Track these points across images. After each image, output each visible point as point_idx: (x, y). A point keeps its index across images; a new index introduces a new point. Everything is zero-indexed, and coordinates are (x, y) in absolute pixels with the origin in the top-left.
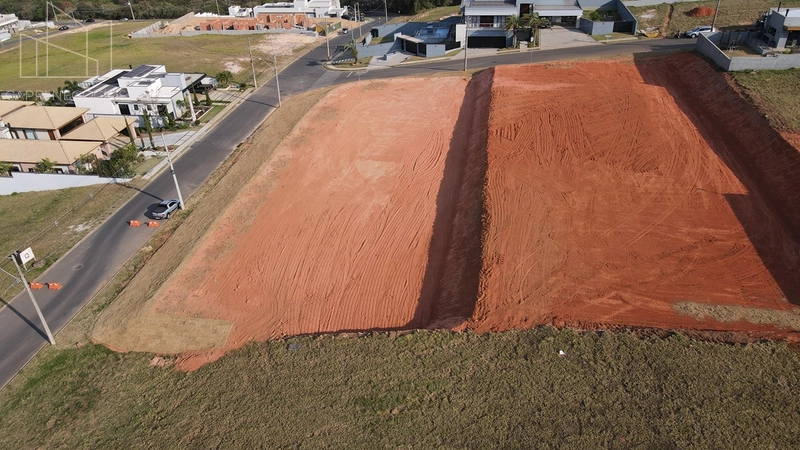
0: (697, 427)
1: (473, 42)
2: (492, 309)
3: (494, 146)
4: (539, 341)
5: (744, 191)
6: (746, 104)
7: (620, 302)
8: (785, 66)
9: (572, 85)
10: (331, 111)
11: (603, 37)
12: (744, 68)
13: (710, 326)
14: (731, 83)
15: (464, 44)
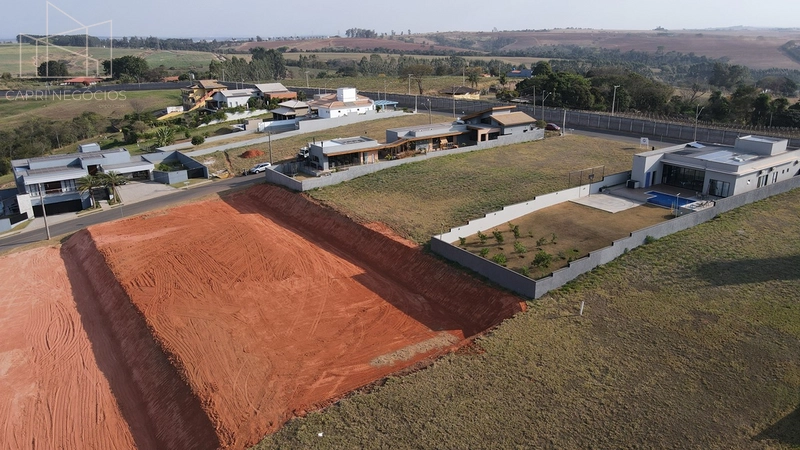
0: (441, 429)
1: (41, 210)
2: (236, 430)
3: (137, 296)
4: (295, 434)
5: (362, 271)
6: (329, 211)
7: (333, 377)
8: (338, 182)
9: (178, 228)
11: (182, 184)
12: (312, 187)
13: (400, 365)
14: (309, 199)
15: (31, 214)
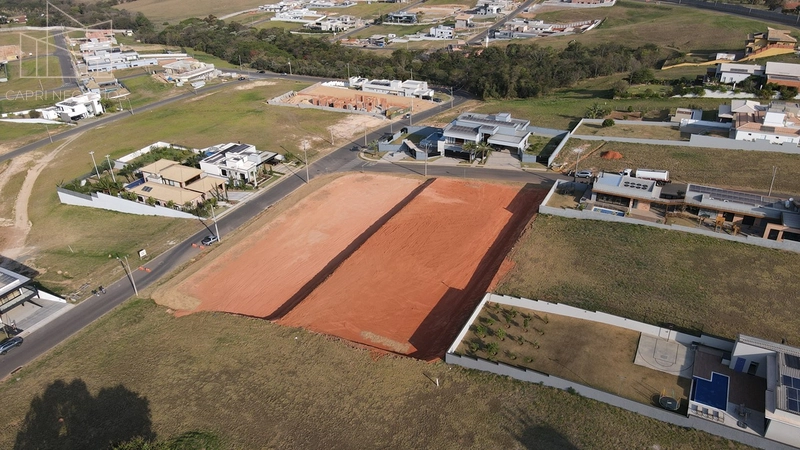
1: (449, 153)
2: (291, 317)
4: (294, 332)
5: (462, 288)
7: (342, 325)
9: (463, 202)
10: (326, 193)
14: (531, 221)
15: (442, 154)
